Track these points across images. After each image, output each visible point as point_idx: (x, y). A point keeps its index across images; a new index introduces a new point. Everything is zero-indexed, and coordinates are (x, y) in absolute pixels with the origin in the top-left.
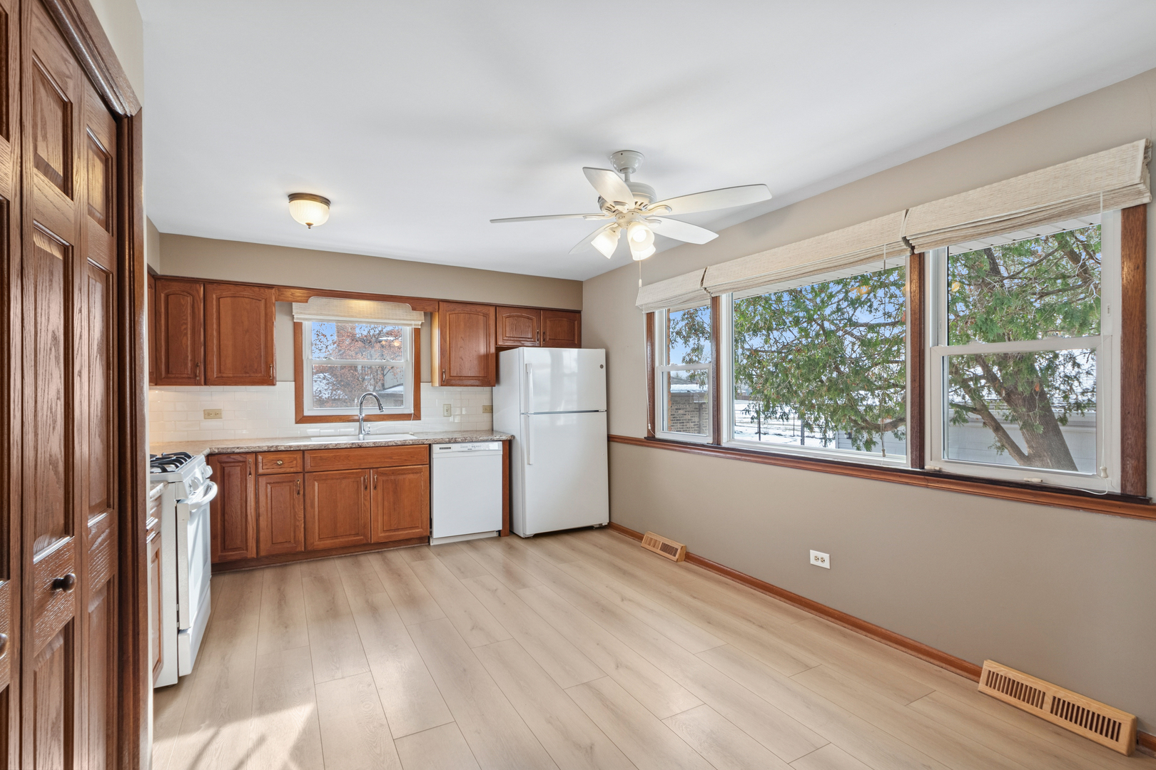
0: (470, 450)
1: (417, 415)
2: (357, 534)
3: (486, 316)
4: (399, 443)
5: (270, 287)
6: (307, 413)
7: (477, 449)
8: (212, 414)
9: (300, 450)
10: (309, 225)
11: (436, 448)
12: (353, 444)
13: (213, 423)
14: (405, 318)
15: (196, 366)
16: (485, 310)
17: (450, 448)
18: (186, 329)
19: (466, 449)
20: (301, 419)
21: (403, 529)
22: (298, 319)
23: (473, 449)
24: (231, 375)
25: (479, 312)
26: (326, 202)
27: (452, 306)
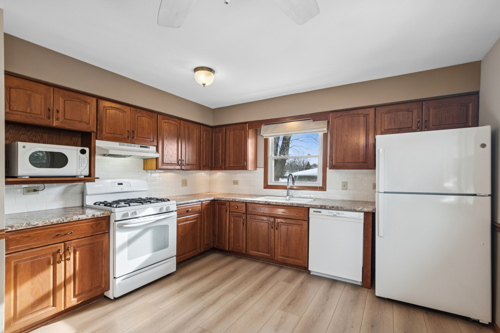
0: (335, 216)
1: (323, 188)
2: (268, 253)
3: (366, 116)
4: (289, 205)
5: (246, 123)
6: (269, 184)
7: (340, 215)
8: (236, 183)
9: (244, 202)
10: (204, 84)
11: (311, 210)
12: (266, 202)
13: (236, 186)
14: (315, 128)
15: (222, 161)
16: (365, 111)
17: (320, 212)
18: (220, 146)
19: (332, 215)
20: (267, 186)
21: (291, 258)
22: (265, 137)
23: (338, 215)
24: (233, 166)
25: (360, 114)
26: (210, 70)
27: (339, 114)
